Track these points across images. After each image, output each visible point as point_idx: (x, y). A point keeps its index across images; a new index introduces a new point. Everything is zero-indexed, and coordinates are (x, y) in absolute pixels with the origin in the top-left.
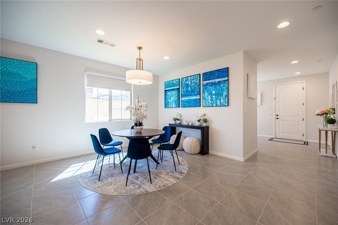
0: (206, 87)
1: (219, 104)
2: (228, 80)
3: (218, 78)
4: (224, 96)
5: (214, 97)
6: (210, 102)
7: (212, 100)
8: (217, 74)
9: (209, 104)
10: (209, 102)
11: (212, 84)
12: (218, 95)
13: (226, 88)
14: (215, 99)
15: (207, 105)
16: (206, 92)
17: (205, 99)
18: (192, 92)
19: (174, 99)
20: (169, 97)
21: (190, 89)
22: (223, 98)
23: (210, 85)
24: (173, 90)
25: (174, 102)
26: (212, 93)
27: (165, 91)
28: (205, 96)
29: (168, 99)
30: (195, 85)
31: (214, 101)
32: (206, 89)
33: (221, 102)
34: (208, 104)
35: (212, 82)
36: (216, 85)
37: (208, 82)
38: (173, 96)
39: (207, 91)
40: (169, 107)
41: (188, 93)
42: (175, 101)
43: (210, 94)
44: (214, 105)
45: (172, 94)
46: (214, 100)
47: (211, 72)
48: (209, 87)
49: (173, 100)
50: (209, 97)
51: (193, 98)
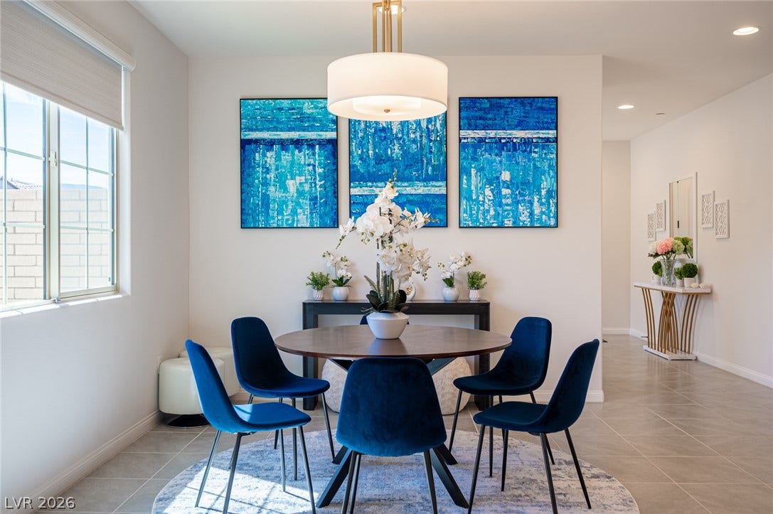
0: (475, 152)
1: (525, 218)
2: (556, 140)
3: (521, 125)
4: (544, 192)
5: (505, 191)
6: (492, 212)
7: (500, 205)
8: (518, 112)
9: (485, 219)
10: (488, 211)
11: (501, 145)
12: (523, 186)
13: (550, 166)
14: (509, 201)
15: (477, 220)
16: (473, 172)
17: (469, 199)
18: (408, 166)
19: (307, 188)
20: (272, 176)
21: (396, 151)
22: (540, 199)
23: (491, 148)
24: (298, 143)
25: (306, 203)
26: (498, 178)
27: (244, 143)
28: (469, 186)
29: (266, 183)
30: (425, 141)
31: (509, 208)
32: (474, 159)
33: (531, 214)
34: (480, 216)
35: (500, 139)
36: (515, 150)
37: (481, 134)
38: (300, 175)
39: (480, 170)
40: (273, 223)
41: (385, 168)
42: (314, 200)
43: (490, 182)
44: (508, 223)
45: (292, 163)
46: (507, 205)
47: (495, 101)
48: (487, 155)
49: (300, 193)
50: (488, 192)
51: (413, 192)
